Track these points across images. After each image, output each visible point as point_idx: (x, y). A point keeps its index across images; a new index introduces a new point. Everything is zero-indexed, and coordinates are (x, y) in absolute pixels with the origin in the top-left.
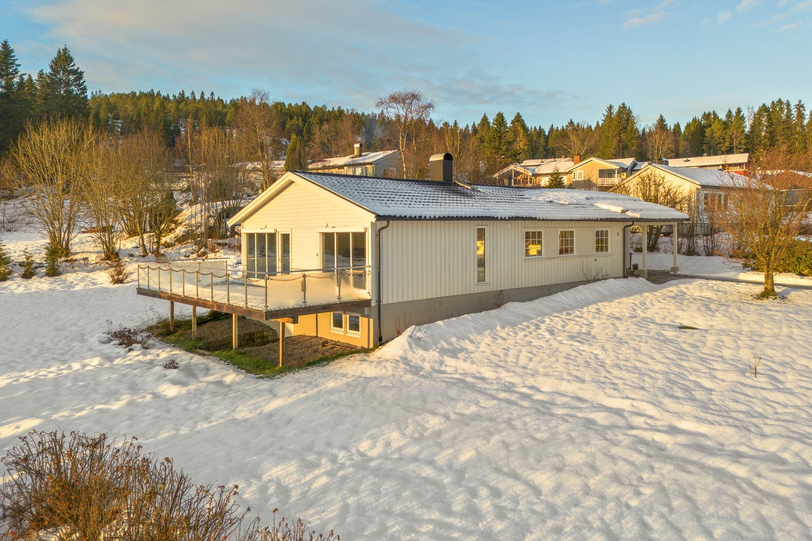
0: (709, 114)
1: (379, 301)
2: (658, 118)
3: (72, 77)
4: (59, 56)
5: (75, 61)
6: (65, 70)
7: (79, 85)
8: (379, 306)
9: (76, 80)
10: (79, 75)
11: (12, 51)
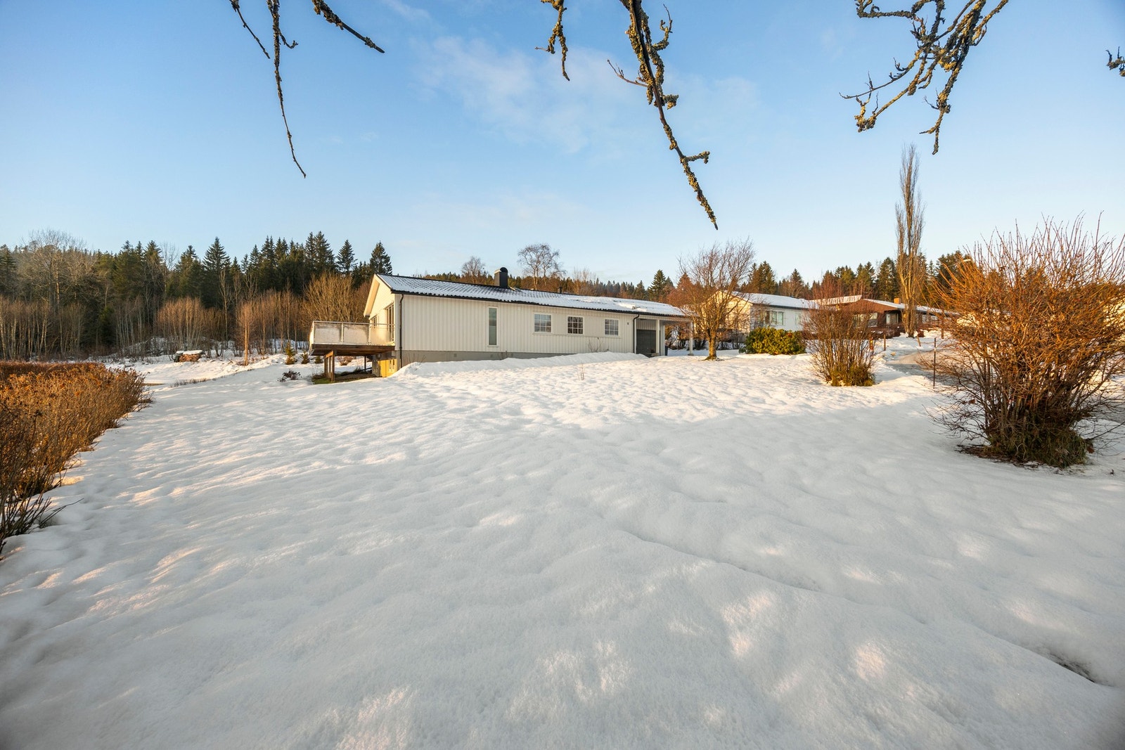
0: (843, 268)
1: (401, 348)
2: (793, 271)
3: (383, 260)
4: (377, 248)
5: (385, 250)
6: (379, 256)
7: (387, 265)
8: (401, 350)
9: (385, 262)
10: (387, 259)
11: (350, 246)
